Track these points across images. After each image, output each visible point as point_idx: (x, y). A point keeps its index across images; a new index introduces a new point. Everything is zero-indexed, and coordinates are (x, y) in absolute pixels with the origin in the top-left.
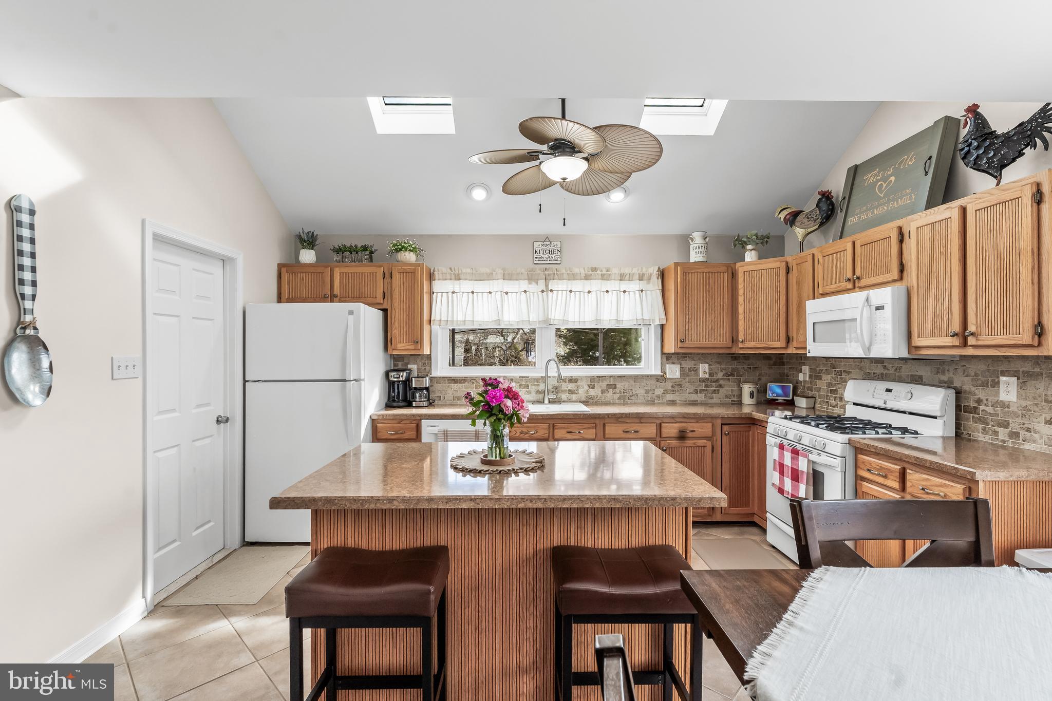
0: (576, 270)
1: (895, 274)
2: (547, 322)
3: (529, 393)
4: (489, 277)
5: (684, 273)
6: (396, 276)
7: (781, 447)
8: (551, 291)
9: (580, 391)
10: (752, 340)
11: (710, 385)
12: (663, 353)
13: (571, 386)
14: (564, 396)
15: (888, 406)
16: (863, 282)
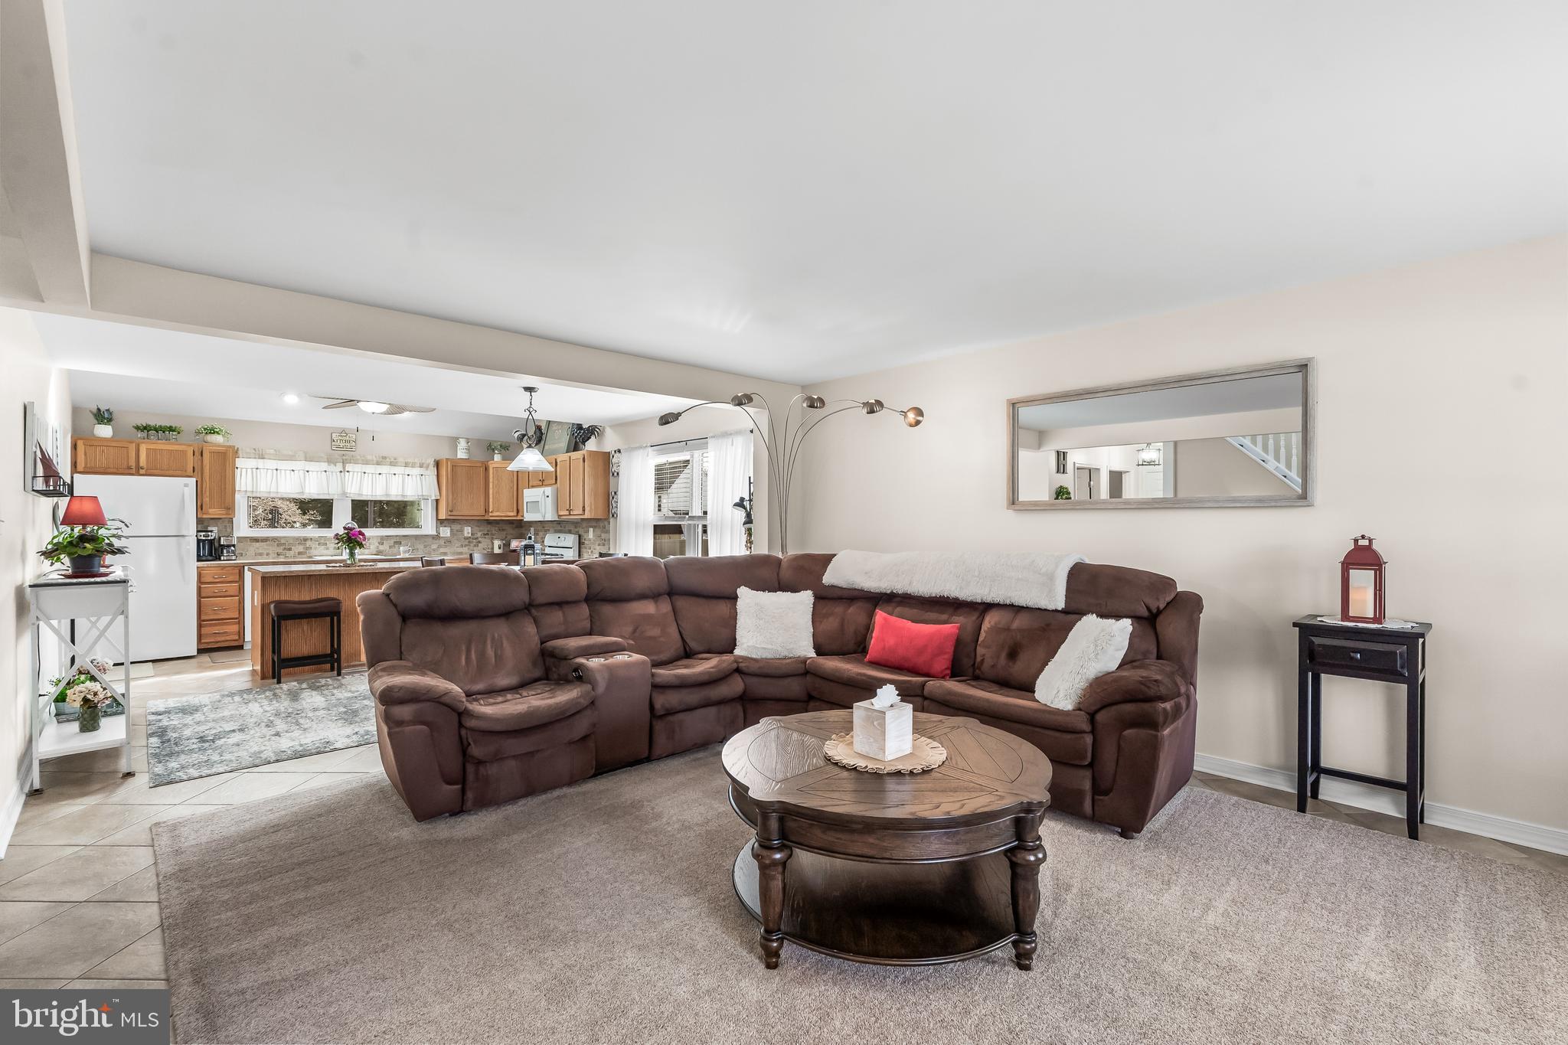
0: (369, 457)
1: (554, 480)
2: (344, 494)
3: (327, 549)
4: (291, 458)
5: (453, 466)
6: (206, 455)
8: (348, 472)
10: (498, 511)
11: (472, 542)
12: (437, 519)
16: (545, 482)
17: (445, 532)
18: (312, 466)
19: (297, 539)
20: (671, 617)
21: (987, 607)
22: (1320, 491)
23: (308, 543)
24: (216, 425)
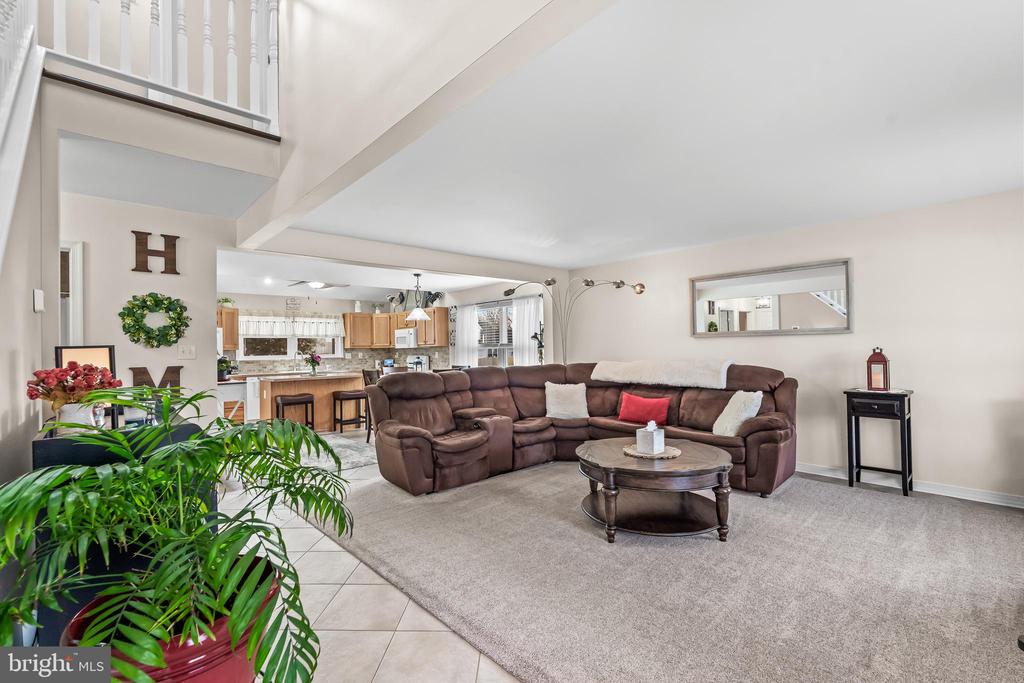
0: (307, 313)
1: (414, 325)
2: (294, 335)
4: (267, 315)
5: (354, 317)
8: (296, 322)
10: (379, 343)
11: (363, 360)
12: (344, 349)
13: (304, 364)
14: (302, 367)
16: (409, 326)
17: (348, 356)
18: (277, 319)
19: (269, 362)
20: (511, 398)
21: (683, 389)
22: (856, 325)
23: (275, 364)
24: (228, 297)
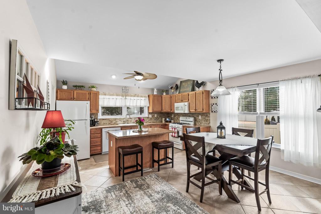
0: (132, 95)
1: (188, 100)
2: (126, 106)
3: (121, 122)
4: (113, 95)
5: (154, 96)
6: (91, 94)
7: (172, 128)
8: (127, 99)
9: (132, 121)
10: (165, 110)
11: (157, 119)
12: (148, 113)
13: (130, 120)
14: (129, 122)
15: (186, 120)
16: (183, 101)
17: (150, 116)
18: (118, 97)
19: (114, 119)
23: (117, 120)
24: (94, 85)
